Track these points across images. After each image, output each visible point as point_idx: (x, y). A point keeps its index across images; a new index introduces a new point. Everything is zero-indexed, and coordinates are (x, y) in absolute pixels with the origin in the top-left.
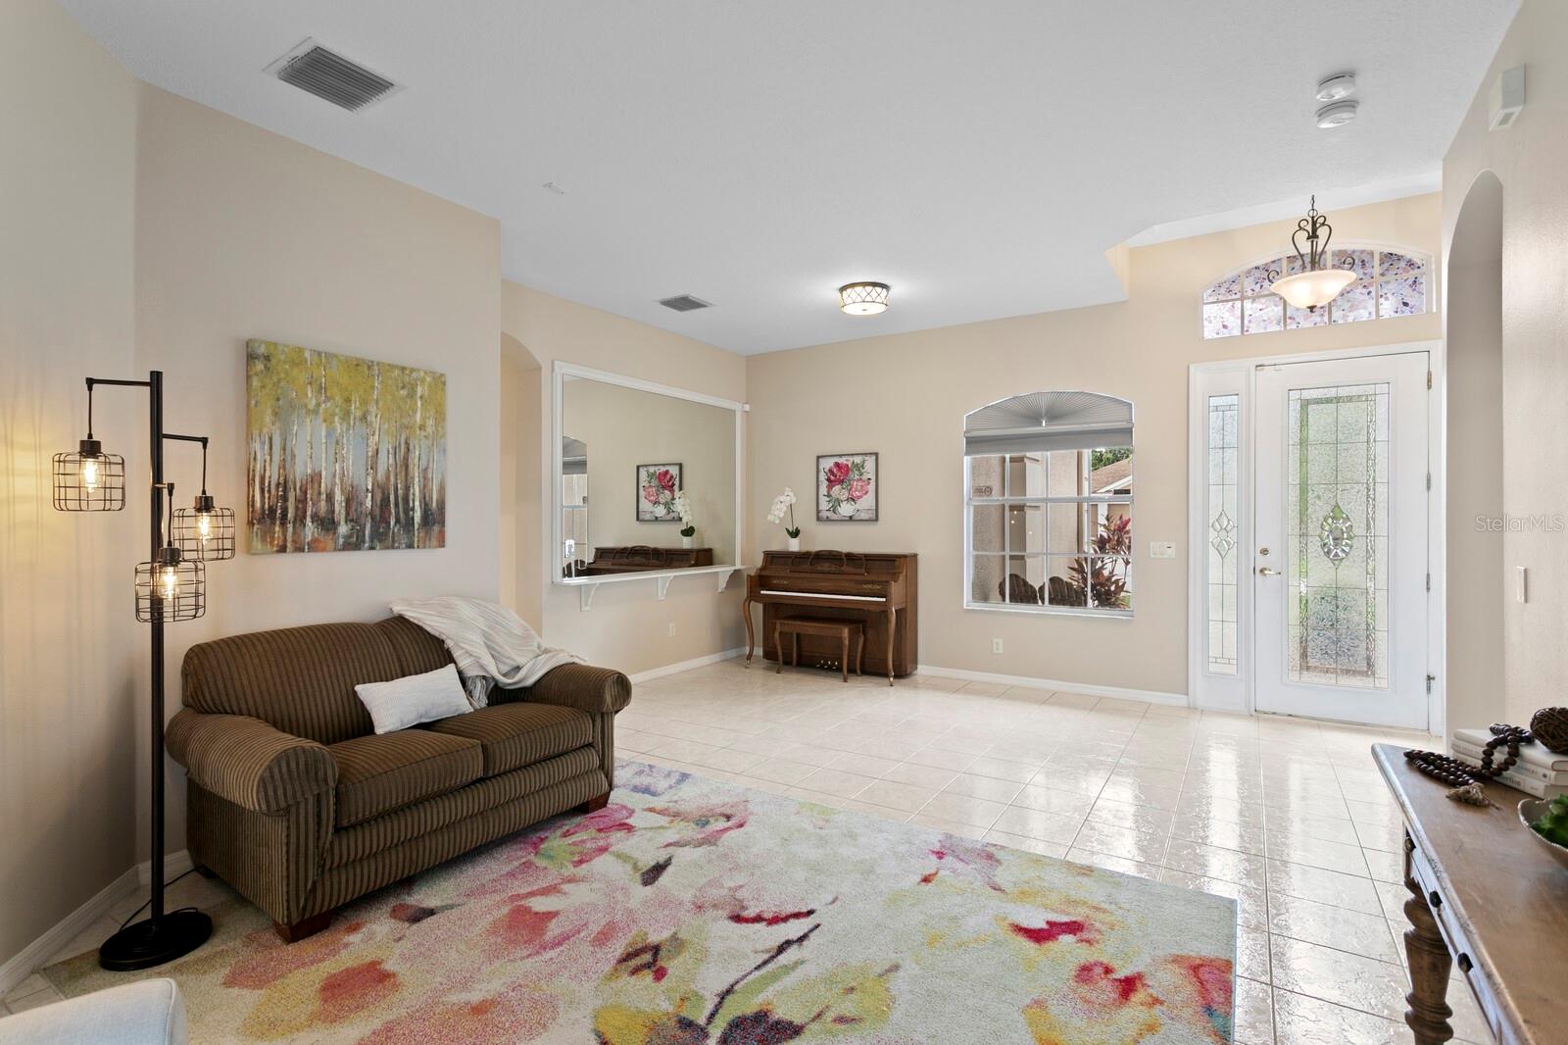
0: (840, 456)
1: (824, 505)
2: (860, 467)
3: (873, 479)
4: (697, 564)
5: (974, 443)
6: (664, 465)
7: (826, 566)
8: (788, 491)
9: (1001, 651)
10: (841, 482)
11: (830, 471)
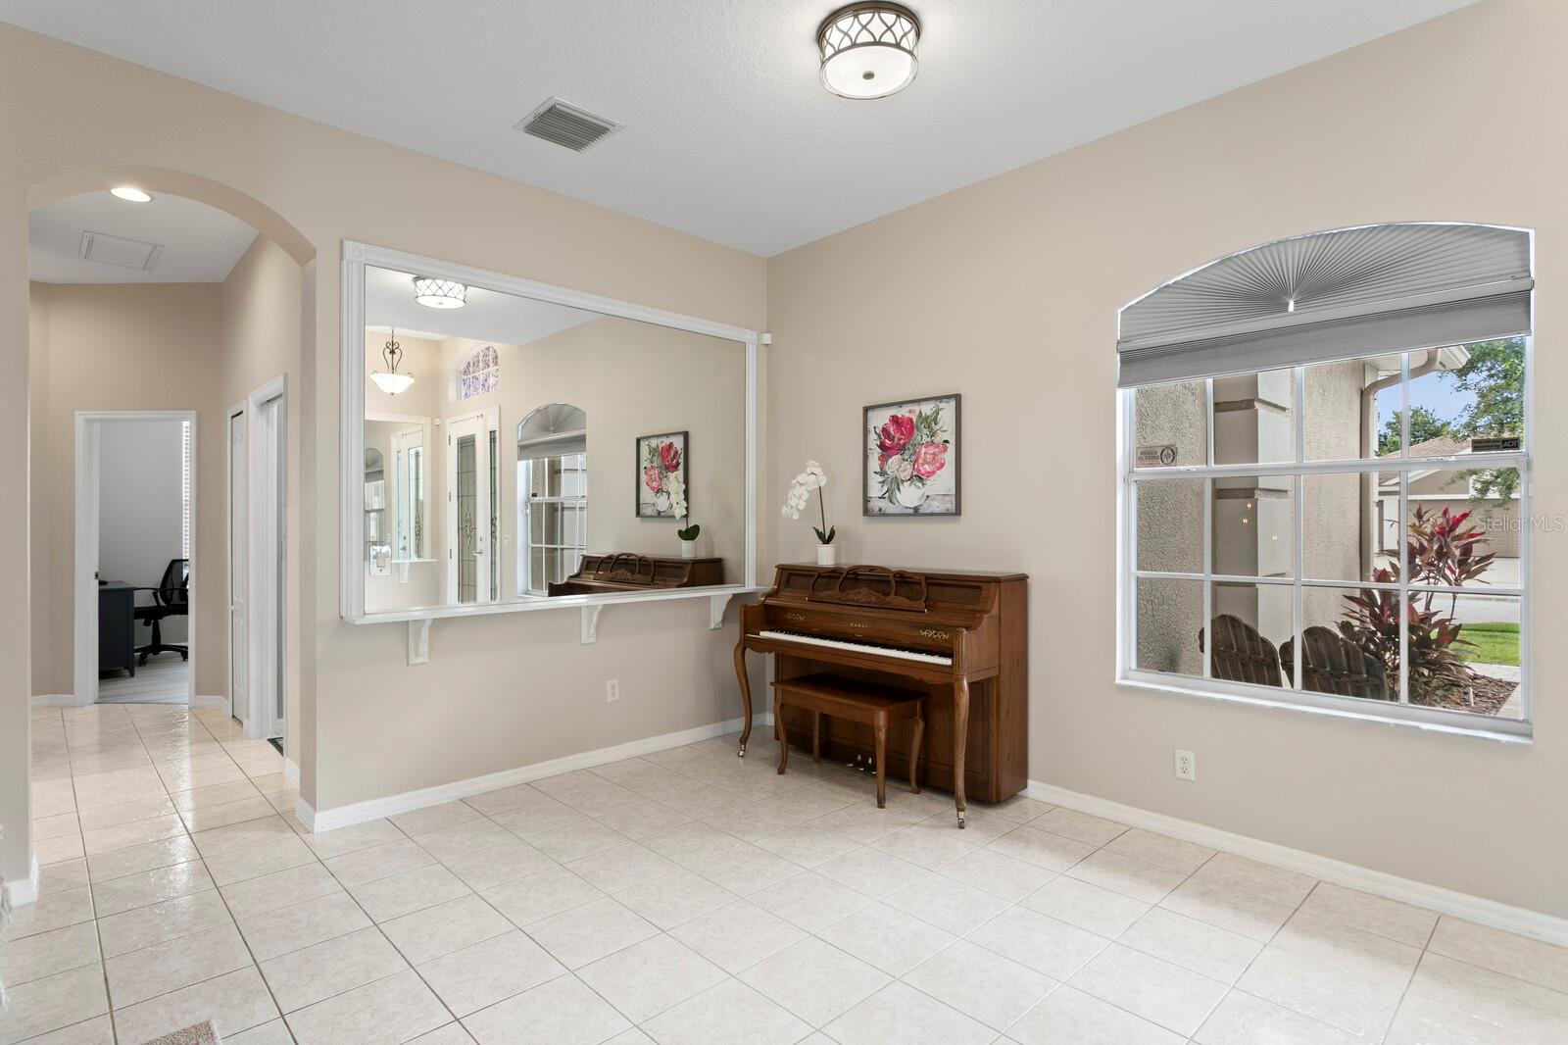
0: (900, 404)
1: (876, 489)
2: (930, 422)
3: (952, 441)
4: (692, 583)
5: (1137, 362)
6: (667, 435)
7: (863, 594)
8: (813, 466)
9: (1192, 776)
10: (901, 449)
11: (885, 430)
